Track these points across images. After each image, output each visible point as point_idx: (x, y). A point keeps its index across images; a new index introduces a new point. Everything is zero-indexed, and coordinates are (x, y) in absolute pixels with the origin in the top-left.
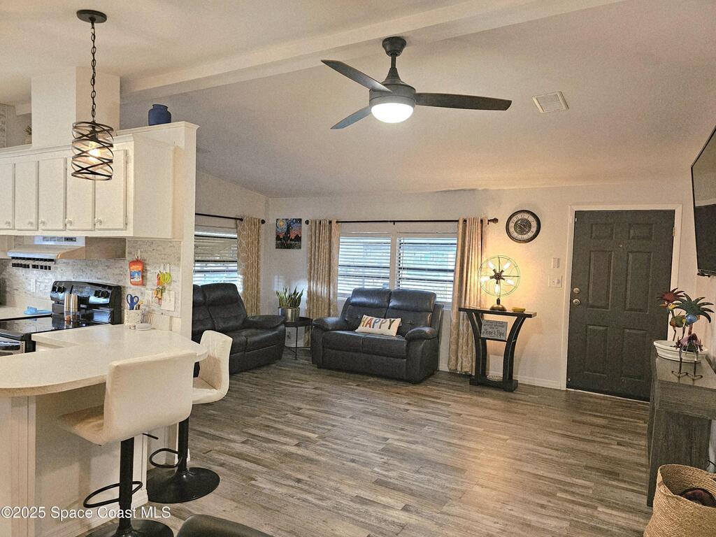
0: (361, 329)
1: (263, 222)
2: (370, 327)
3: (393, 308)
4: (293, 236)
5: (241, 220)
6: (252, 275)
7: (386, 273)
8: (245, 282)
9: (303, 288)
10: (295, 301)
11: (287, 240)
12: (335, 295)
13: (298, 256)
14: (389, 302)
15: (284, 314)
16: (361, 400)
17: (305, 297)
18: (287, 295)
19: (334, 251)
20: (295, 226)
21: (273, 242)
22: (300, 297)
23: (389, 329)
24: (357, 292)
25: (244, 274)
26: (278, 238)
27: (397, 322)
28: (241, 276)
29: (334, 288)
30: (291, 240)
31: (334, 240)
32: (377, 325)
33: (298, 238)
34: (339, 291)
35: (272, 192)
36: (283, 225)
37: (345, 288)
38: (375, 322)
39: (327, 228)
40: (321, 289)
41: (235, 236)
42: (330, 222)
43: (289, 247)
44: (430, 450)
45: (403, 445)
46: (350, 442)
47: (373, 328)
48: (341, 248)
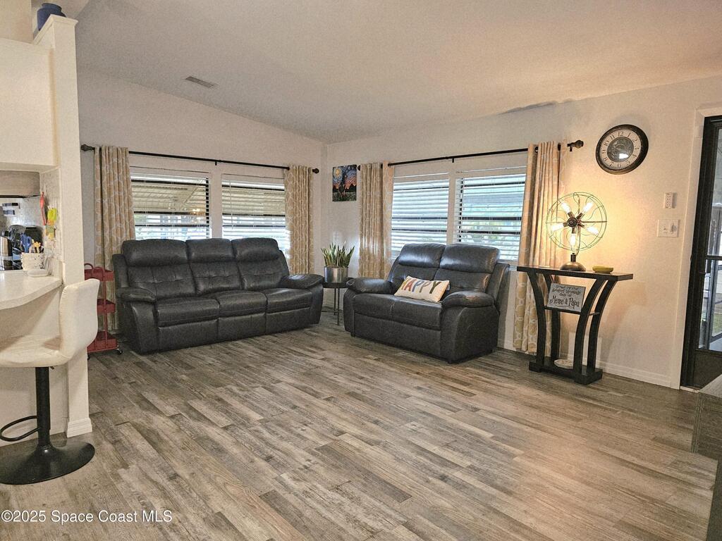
0: (400, 292)
1: (316, 171)
2: (410, 290)
3: (446, 268)
4: (348, 187)
5: (288, 169)
6: (301, 231)
7: (443, 225)
8: (293, 238)
9: (356, 246)
10: (343, 260)
11: (343, 192)
12: (389, 253)
13: (352, 207)
14: (440, 260)
15: (330, 275)
16: (362, 378)
17: (356, 255)
18: (335, 253)
19: (386, 200)
20: (349, 174)
21: (330, 194)
22: (349, 256)
23: (431, 292)
24: (408, 249)
25: (292, 229)
26: (334, 190)
27: (444, 285)
28: (289, 232)
29: (387, 245)
30: (347, 191)
31: (385, 186)
32: (417, 288)
33: (353, 188)
34: (393, 249)
35: (328, 135)
36: (338, 173)
37: (397, 243)
38: (417, 284)
39: (378, 173)
40: (374, 247)
41: (283, 187)
42: (382, 166)
43: (344, 199)
44: (386, 457)
45: (356, 443)
46: (291, 432)
47: (413, 291)
48: (395, 197)
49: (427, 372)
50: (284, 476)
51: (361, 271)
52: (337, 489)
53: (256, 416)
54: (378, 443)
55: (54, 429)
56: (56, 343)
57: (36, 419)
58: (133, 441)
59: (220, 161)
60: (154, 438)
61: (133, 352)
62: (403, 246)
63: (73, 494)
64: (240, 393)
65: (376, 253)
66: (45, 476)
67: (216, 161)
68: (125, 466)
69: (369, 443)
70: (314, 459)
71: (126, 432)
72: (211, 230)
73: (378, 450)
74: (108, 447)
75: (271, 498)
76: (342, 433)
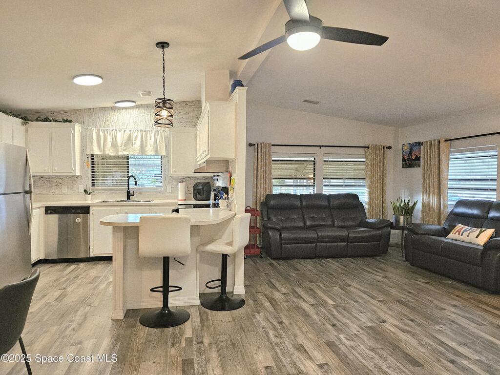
0: (451, 235)
1: (390, 148)
2: (459, 234)
3: (492, 219)
4: (414, 157)
5: (368, 147)
6: (378, 188)
7: (493, 185)
8: (370, 194)
9: (419, 200)
10: (408, 210)
11: (410, 161)
12: (446, 206)
13: (416, 172)
14: (488, 212)
15: (397, 221)
16: (410, 293)
17: (419, 206)
18: (402, 205)
19: (443, 166)
20: (415, 148)
21: (400, 162)
22: (413, 207)
23: (477, 237)
24: (461, 203)
25: (370, 188)
26: (404, 160)
27: (490, 232)
28: (367, 189)
29: (444, 200)
30: (413, 160)
31: (443, 156)
32: (466, 234)
33: (418, 159)
34: (449, 203)
35: (399, 123)
36: (407, 148)
37: (452, 198)
38: (465, 231)
39: (436, 148)
40: (433, 201)
41: (364, 160)
42: (439, 142)
43: (411, 166)
44: (413, 341)
45: (393, 330)
46: (351, 315)
47: (462, 235)
48: (451, 164)
49: (467, 296)
50: (342, 336)
51: (423, 219)
52: (373, 350)
53: (331, 302)
54: (409, 332)
55: (228, 289)
56: (230, 244)
57: (221, 282)
58: (263, 301)
59: (323, 146)
60: (274, 303)
61: (268, 258)
62: (457, 200)
63: (234, 319)
64: (324, 288)
65: (435, 206)
66: (223, 309)
67: (320, 146)
68: (259, 313)
69: (403, 331)
70: (362, 332)
71: (260, 296)
72: (316, 188)
73: (408, 336)
74: (251, 302)
75: (330, 344)
76: (385, 321)
